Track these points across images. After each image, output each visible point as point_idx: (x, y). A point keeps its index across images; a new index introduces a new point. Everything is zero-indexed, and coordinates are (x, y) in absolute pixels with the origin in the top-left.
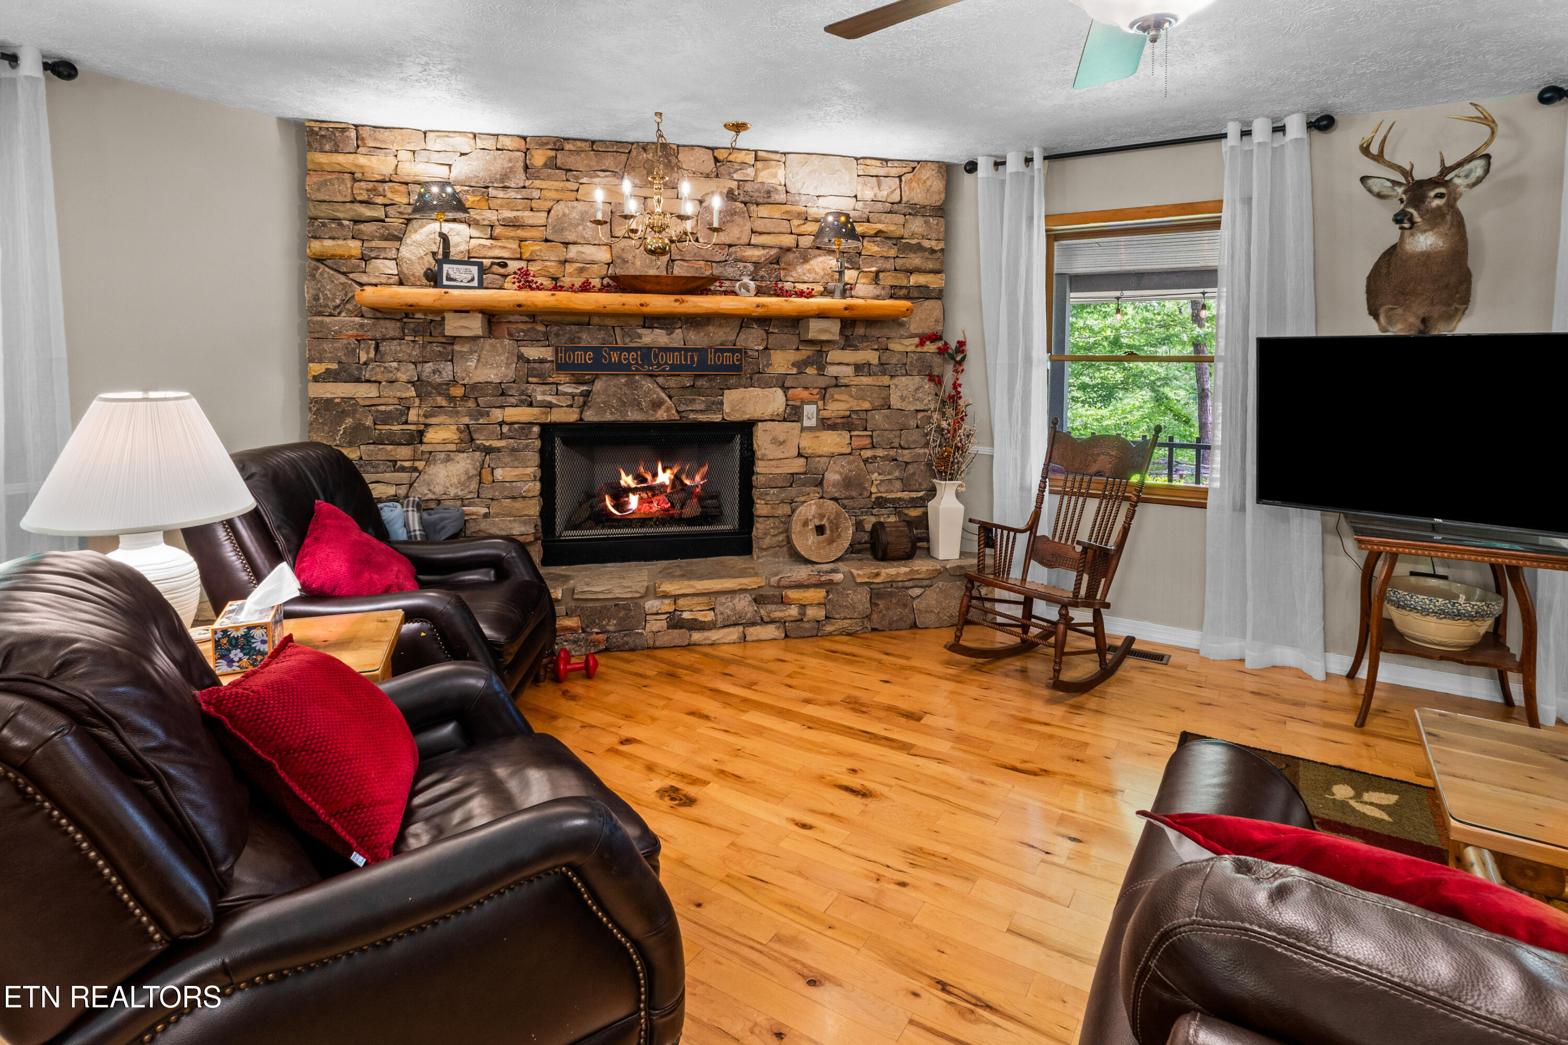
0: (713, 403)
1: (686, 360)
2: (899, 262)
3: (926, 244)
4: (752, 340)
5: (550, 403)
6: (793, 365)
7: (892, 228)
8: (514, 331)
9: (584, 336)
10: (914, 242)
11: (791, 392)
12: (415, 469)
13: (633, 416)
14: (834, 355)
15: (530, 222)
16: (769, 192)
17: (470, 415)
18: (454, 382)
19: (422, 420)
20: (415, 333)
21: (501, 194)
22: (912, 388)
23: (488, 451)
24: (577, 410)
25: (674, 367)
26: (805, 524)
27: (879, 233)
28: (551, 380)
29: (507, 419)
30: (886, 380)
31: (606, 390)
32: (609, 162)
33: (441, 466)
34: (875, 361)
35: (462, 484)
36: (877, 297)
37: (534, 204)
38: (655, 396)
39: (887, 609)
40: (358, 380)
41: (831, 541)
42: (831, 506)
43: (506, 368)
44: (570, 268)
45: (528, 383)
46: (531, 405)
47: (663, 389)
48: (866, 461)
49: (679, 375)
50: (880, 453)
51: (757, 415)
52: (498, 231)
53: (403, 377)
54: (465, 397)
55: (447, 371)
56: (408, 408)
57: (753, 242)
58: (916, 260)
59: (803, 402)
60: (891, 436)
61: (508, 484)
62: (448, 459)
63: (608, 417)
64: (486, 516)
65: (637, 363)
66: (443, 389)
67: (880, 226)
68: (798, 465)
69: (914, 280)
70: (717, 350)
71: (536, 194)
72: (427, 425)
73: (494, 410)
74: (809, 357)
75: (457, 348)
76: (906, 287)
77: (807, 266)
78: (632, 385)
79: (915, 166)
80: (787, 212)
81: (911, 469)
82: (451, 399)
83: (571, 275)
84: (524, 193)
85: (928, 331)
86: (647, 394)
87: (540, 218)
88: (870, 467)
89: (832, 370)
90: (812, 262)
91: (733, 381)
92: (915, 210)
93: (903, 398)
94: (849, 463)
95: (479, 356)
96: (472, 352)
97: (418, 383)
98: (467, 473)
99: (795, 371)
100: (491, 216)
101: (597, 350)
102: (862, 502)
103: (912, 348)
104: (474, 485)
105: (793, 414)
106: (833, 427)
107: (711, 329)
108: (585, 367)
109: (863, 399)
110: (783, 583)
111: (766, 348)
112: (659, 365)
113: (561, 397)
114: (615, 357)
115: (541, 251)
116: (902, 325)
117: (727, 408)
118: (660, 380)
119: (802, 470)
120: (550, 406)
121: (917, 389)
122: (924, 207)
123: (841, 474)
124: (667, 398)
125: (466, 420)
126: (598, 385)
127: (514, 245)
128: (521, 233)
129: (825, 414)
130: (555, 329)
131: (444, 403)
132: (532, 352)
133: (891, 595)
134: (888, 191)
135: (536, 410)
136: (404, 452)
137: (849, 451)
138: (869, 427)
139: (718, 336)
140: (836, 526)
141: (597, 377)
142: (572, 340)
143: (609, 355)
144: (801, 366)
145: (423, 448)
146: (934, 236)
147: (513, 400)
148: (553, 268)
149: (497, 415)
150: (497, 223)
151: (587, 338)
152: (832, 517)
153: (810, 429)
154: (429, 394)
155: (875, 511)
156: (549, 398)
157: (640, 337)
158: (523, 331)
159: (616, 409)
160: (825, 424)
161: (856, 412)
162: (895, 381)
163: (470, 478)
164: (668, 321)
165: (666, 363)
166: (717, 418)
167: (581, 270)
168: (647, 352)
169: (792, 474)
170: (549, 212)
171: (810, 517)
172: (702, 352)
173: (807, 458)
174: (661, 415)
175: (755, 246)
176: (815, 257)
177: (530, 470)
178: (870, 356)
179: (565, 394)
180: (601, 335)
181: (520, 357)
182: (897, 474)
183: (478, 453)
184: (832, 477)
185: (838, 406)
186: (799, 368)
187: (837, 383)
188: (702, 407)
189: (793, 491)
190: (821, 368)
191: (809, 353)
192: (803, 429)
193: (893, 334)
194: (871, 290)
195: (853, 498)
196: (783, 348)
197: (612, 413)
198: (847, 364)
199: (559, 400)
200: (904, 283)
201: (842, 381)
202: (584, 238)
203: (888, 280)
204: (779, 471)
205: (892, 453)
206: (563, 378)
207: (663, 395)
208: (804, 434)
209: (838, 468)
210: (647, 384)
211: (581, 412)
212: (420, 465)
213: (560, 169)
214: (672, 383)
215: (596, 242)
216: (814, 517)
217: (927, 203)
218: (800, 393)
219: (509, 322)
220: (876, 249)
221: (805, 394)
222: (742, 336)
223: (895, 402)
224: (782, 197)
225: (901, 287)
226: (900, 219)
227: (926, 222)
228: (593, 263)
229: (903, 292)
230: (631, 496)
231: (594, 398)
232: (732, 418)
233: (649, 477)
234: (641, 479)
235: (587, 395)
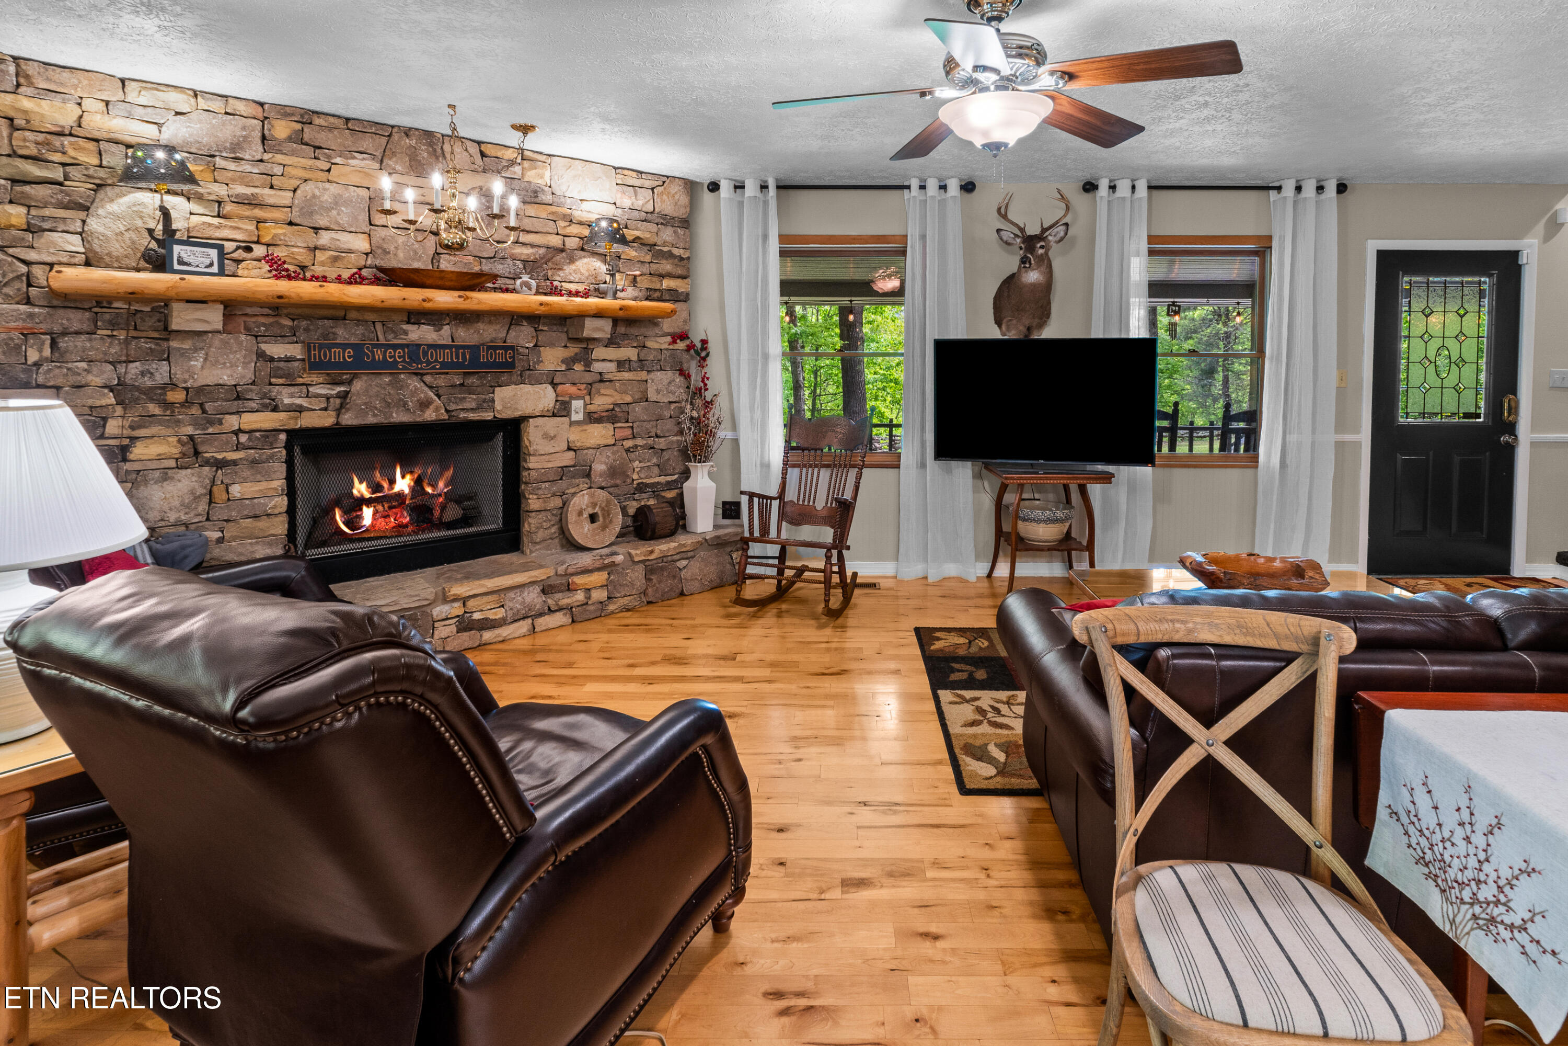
0: (484, 400)
1: (457, 357)
2: (654, 267)
3: (676, 252)
4: (523, 337)
5: (301, 406)
6: (563, 362)
7: (647, 235)
8: (252, 325)
9: (340, 332)
10: (666, 249)
11: (560, 388)
13: (399, 417)
14: (599, 352)
15: (271, 201)
16: (536, 192)
17: (195, 424)
18: (172, 385)
19: (127, 432)
20: (113, 325)
21: (232, 166)
22: (666, 382)
23: (220, 464)
24: (333, 413)
25: (444, 365)
26: (580, 513)
27: (636, 239)
28: (300, 381)
29: (245, 427)
30: (643, 375)
31: (367, 391)
32: (367, 143)
33: (155, 487)
34: (635, 358)
35: (186, 507)
36: (635, 299)
37: (275, 181)
38: (422, 396)
39: (660, 582)
41: (604, 528)
42: (602, 495)
43: (243, 368)
44: (321, 256)
45: (270, 384)
46: (275, 409)
47: (431, 387)
48: (628, 450)
49: (447, 373)
50: (640, 442)
51: (528, 411)
52: (228, 208)
53: (95, 379)
54: (187, 403)
55: (161, 372)
56: (105, 420)
57: (521, 240)
58: (667, 266)
59: (572, 397)
60: (649, 426)
61: (247, 502)
62: (165, 478)
63: (371, 420)
64: (220, 540)
65: (404, 361)
66: (158, 394)
67: (637, 233)
68: (568, 459)
69: (666, 284)
70: (489, 348)
71: (278, 170)
72: (133, 439)
73: (227, 416)
74: (576, 354)
75: (174, 344)
76: (659, 290)
77: (573, 267)
78: (397, 385)
79: (665, 180)
80: (553, 213)
81: (666, 455)
82: (167, 405)
83: (323, 264)
84: (262, 167)
85: (678, 330)
86: (414, 393)
87: (285, 198)
88: (632, 455)
89: (597, 367)
90: (577, 263)
91: (504, 378)
92: (665, 221)
93: (658, 391)
94: (614, 453)
95: (207, 354)
96: (196, 350)
97: (120, 390)
98: (192, 492)
99: (563, 367)
100: (220, 191)
101: (357, 348)
102: (625, 489)
103: (665, 346)
104: (203, 507)
105: (562, 409)
106: (599, 420)
107: (481, 325)
108: (343, 365)
109: (625, 392)
110: (570, 570)
111: (536, 346)
112: (428, 363)
113: (313, 400)
114: (379, 355)
115: (285, 235)
116: (656, 324)
117: (498, 406)
118: (428, 379)
119: (572, 463)
120: (300, 409)
121: (670, 383)
122: (673, 218)
123: (606, 464)
124: (435, 398)
125: (190, 430)
126: (358, 385)
127: (251, 227)
128: (258, 213)
129: (591, 408)
130: (304, 323)
131: (158, 411)
132: (277, 350)
133: (662, 569)
134: (643, 201)
135: (282, 416)
137: (613, 442)
138: (631, 418)
139: (489, 332)
140: (607, 513)
141: (355, 376)
142: (325, 336)
143: (373, 352)
144: (569, 362)
146: (682, 245)
147: (253, 405)
148: (302, 256)
149: (232, 422)
150: (227, 199)
151: (343, 334)
152: (604, 504)
153: (578, 423)
154: (136, 401)
155: (636, 496)
156: (299, 401)
157: (406, 333)
158: (264, 325)
159: (380, 411)
160: (592, 418)
161: (619, 405)
162: (652, 375)
163: (197, 498)
164: (436, 317)
165: (436, 361)
166: (488, 416)
167: (335, 259)
168: (415, 351)
169: (562, 467)
170: (295, 191)
171: (584, 507)
172: (474, 349)
173: (575, 451)
174: (430, 415)
175: (523, 244)
176: (580, 258)
177: (274, 484)
178: (630, 353)
179: (317, 396)
180: (360, 330)
181: (261, 355)
182: (655, 460)
183: (207, 469)
184: (599, 467)
185: (603, 401)
186: (567, 364)
187: (602, 379)
188: (473, 405)
189: (563, 484)
190: (588, 364)
191: (577, 350)
192: (572, 424)
193: (649, 333)
194: (630, 292)
195: (617, 486)
196: (552, 345)
197: (375, 415)
198: (610, 361)
199: (310, 403)
200: (658, 287)
201: (606, 377)
202: (339, 224)
203: (644, 283)
204: (550, 465)
205: (650, 441)
206: (315, 378)
207: (431, 394)
208: (573, 429)
209: (604, 459)
210: (414, 383)
211: (338, 416)
213: (307, 144)
214: (441, 381)
215: (353, 230)
216: (587, 506)
217: (675, 215)
218: (569, 388)
219: (246, 315)
220: (634, 254)
221: (573, 390)
222: (512, 333)
223: (652, 396)
224: (548, 198)
225: (656, 290)
226: (654, 228)
227: (675, 232)
228: (350, 251)
229: (657, 294)
230: (365, 508)
231: (354, 399)
232: (504, 415)
233: (385, 485)
234: (376, 488)
235: (344, 396)
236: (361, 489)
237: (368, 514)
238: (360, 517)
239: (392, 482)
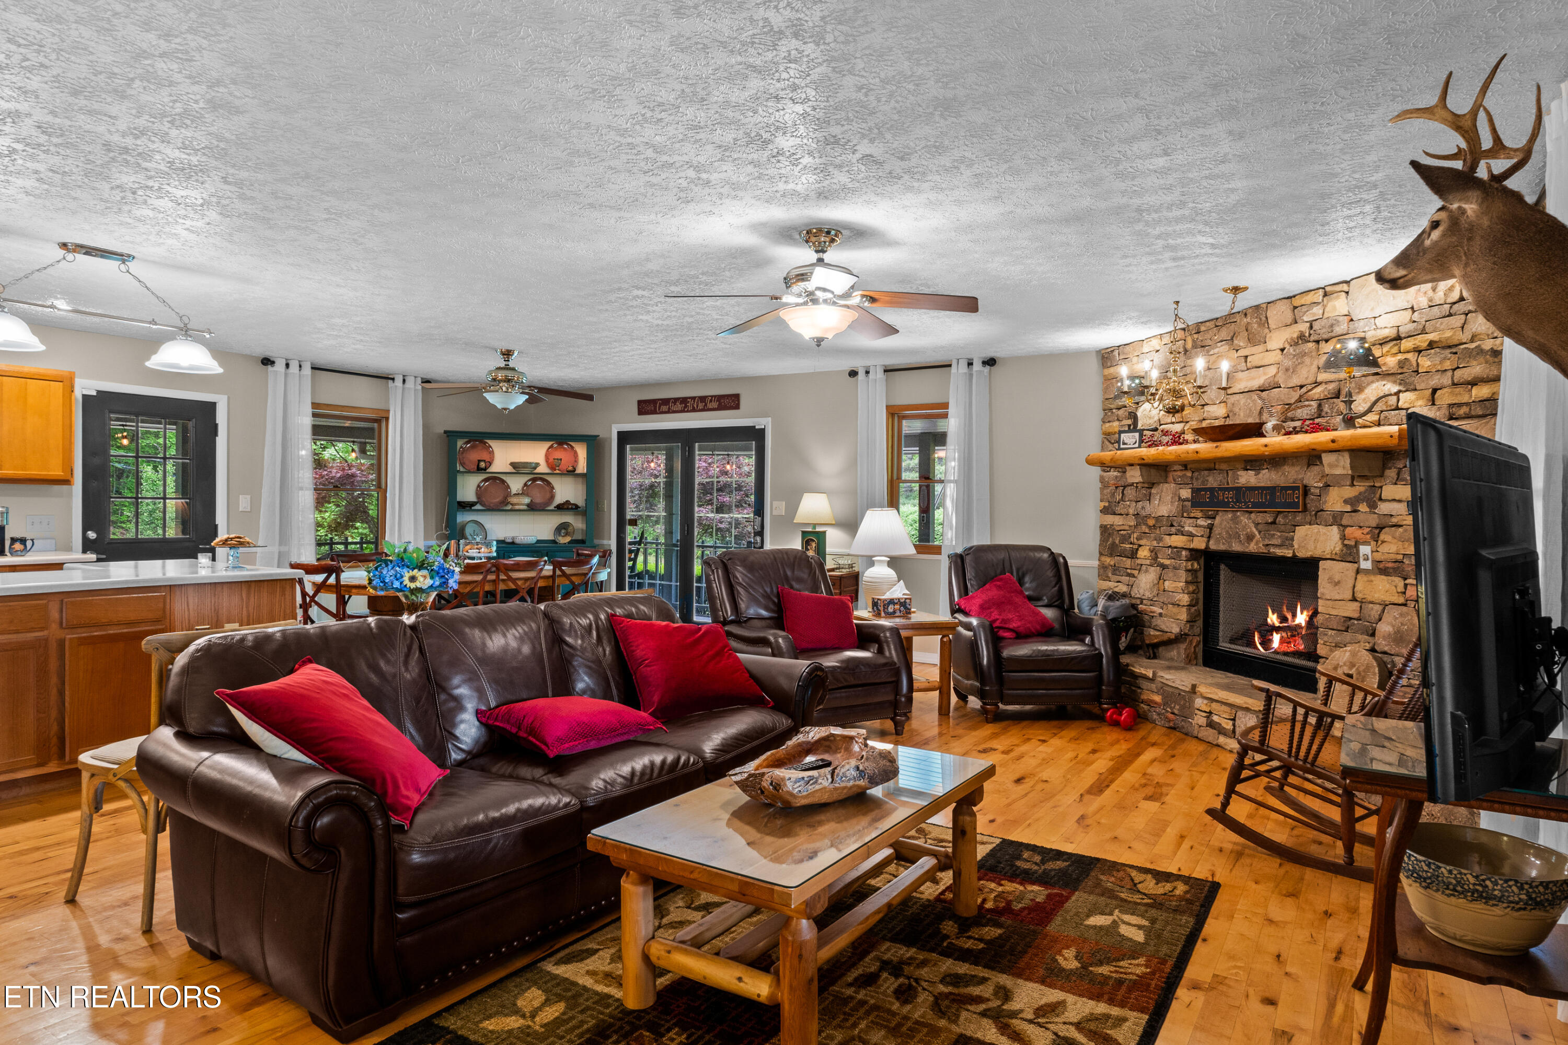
0: (1287, 539)
1: (1261, 498)
2: (1458, 373)
3: (1490, 345)
4: (1315, 476)
5: (1192, 533)
6: (1346, 502)
7: (1448, 334)
8: (1176, 477)
9: (1210, 479)
10: (1473, 345)
11: (1346, 531)
12: (1133, 576)
13: (1236, 547)
14: (1388, 489)
16: (1333, 326)
17: (1156, 540)
18: (1150, 515)
19: (1137, 541)
23: (1164, 567)
24: (1206, 539)
25: (1256, 505)
27: (1432, 345)
28: (1192, 515)
29: (1174, 545)
31: (1221, 524)
32: (1224, 333)
33: (1143, 575)
35: (1151, 590)
37: (1188, 378)
38: (1249, 530)
40: (1115, 514)
43: (1172, 505)
45: (1183, 516)
46: (1183, 534)
47: (1254, 524)
49: (1265, 512)
51: (1317, 553)
53: (1131, 511)
54: (1154, 527)
55: (1148, 507)
56: (1132, 533)
57: (1319, 379)
58: (1478, 368)
59: (1359, 542)
61: (1171, 594)
62: (1146, 571)
63: (1223, 547)
64: (1161, 615)
65: (1233, 501)
66: (1146, 520)
67: (1436, 335)
68: (1351, 609)
69: (1477, 392)
70: (1282, 488)
71: (1188, 371)
72: (1140, 546)
73: (1167, 536)
74: (1360, 494)
75: (1153, 491)
76: (1467, 404)
78: (1235, 520)
82: (1149, 527)
86: (1244, 527)
89: (1384, 508)
90: (1366, 391)
91: (1299, 517)
94: (1403, 615)
95: (1160, 497)
96: (1157, 494)
97: (1137, 516)
98: (1153, 582)
99: (1348, 508)
101: (1212, 490)
104: (1156, 591)
105: (1349, 554)
106: (1384, 572)
107: (1286, 468)
108: (1210, 504)
111: (1326, 485)
113: (1198, 529)
114: (1226, 496)
115: (1190, 414)
117: (1296, 546)
118: (1253, 516)
119: (1356, 615)
120: (1191, 535)
123: (1393, 626)
124: (1257, 533)
125: (1154, 543)
126: (1217, 520)
129: (1378, 556)
130: (1195, 474)
131: (1147, 531)
132: (1183, 493)
135: (1185, 538)
136: (1128, 562)
137: (1401, 600)
139: (1290, 474)
141: (1214, 512)
142: (1203, 483)
143: (1217, 494)
144: (1353, 502)
145: (1139, 561)
147: (1175, 530)
149: (1168, 540)
153: (1366, 572)
154: (1140, 524)
156: (1191, 529)
158: (1180, 477)
159: (1227, 541)
160: (1381, 569)
161: (1408, 556)
163: (1155, 586)
166: (1289, 554)
168: (1240, 491)
169: (1348, 618)
171: (1342, 664)
172: (1273, 489)
173: (1362, 602)
174: (1252, 548)
176: (1368, 384)
177: (1182, 584)
179: (1200, 526)
181: (1178, 497)
184: (1384, 628)
185: (1390, 549)
186: (1352, 505)
187: (1388, 523)
188: (1278, 542)
189: (1348, 636)
190: (1374, 505)
191: (1362, 489)
192: (1358, 571)
196: (1341, 483)
197: (1225, 544)
198: (1400, 501)
199: (1196, 531)
200: (1465, 398)
201: (1396, 519)
204: (1336, 612)
206: (1197, 513)
207: (1254, 530)
208: (1359, 577)
209: (1391, 619)
210: (1244, 519)
211: (1208, 541)
212: (1136, 572)
213: (1200, 347)
214: (1260, 518)
215: (1218, 402)
218: (1354, 532)
219: (1174, 471)
220: (1432, 362)
221: (1359, 534)
222: (1310, 474)
224: (1344, 328)
225: (1460, 405)
226: (1459, 323)
228: (1217, 417)
229: (1463, 411)
230: (1275, 634)
231: (1216, 530)
232: (1301, 554)
233: (1289, 616)
234: (1283, 619)
235: (1211, 527)
236: (1273, 619)
237: (1276, 638)
238: (1271, 641)
239: (1294, 616)
